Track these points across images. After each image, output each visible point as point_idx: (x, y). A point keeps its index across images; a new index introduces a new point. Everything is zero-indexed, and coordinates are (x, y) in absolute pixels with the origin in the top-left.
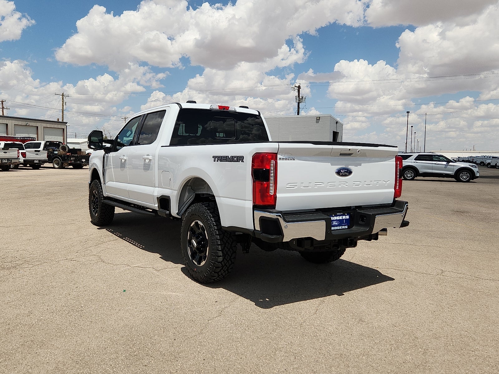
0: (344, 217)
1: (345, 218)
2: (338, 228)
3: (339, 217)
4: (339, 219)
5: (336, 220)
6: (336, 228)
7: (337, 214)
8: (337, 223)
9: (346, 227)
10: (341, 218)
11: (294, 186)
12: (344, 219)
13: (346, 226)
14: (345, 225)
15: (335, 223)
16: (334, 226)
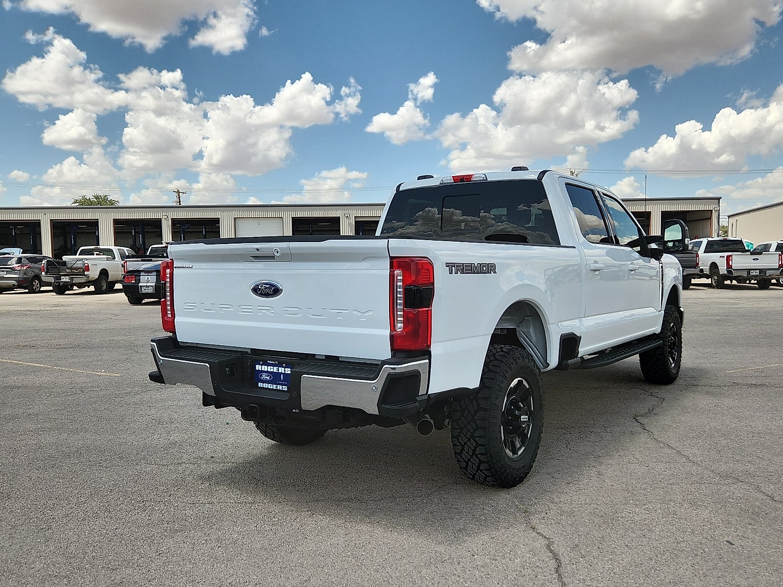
0: (281, 370)
1: (283, 372)
2: (270, 386)
3: (272, 367)
4: (272, 370)
5: (267, 372)
6: (265, 385)
7: (268, 362)
8: (268, 378)
9: (285, 388)
10: (275, 369)
11: (192, 307)
12: (281, 373)
13: (283, 387)
14: (283, 385)
15: (264, 377)
16: (263, 382)
